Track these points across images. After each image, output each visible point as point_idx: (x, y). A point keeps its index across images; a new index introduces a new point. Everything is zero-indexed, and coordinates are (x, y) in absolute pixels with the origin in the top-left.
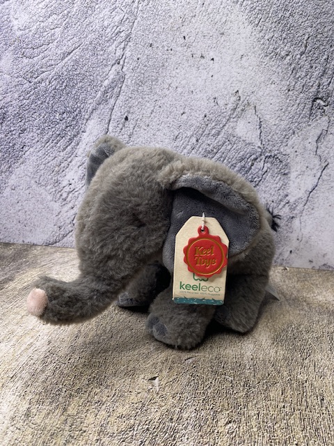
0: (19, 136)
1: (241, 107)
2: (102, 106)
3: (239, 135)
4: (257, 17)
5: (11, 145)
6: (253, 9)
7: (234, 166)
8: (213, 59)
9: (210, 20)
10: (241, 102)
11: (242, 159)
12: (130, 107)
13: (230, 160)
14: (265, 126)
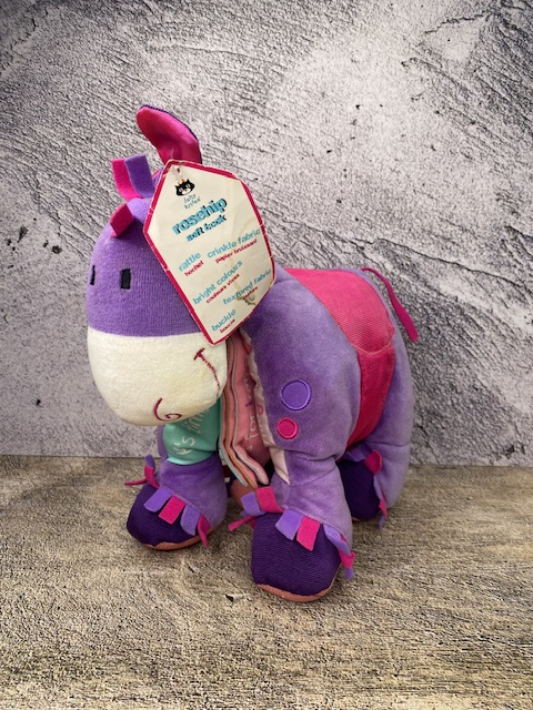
0: (461, 393)
1: (426, 57)
2: (421, 273)
3: (467, 55)
4: (301, 42)
5: (471, 406)
6: (290, 52)
7: (515, 59)
8: (358, 106)
9: (305, 115)
10: (419, 57)
11: (505, 47)
12: (424, 230)
13: (505, 67)
14: (455, 13)
